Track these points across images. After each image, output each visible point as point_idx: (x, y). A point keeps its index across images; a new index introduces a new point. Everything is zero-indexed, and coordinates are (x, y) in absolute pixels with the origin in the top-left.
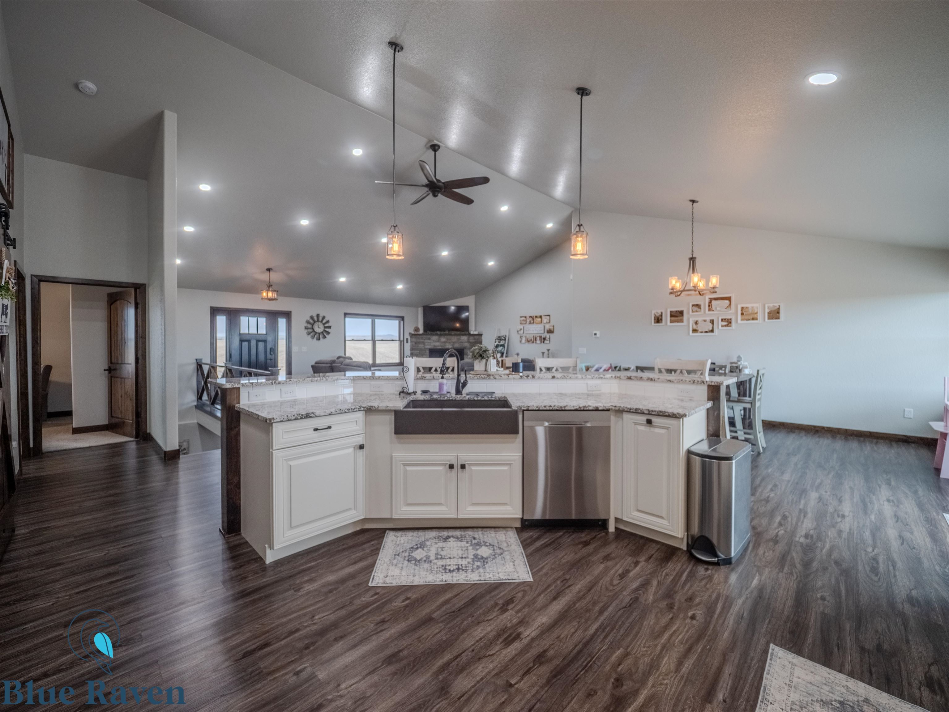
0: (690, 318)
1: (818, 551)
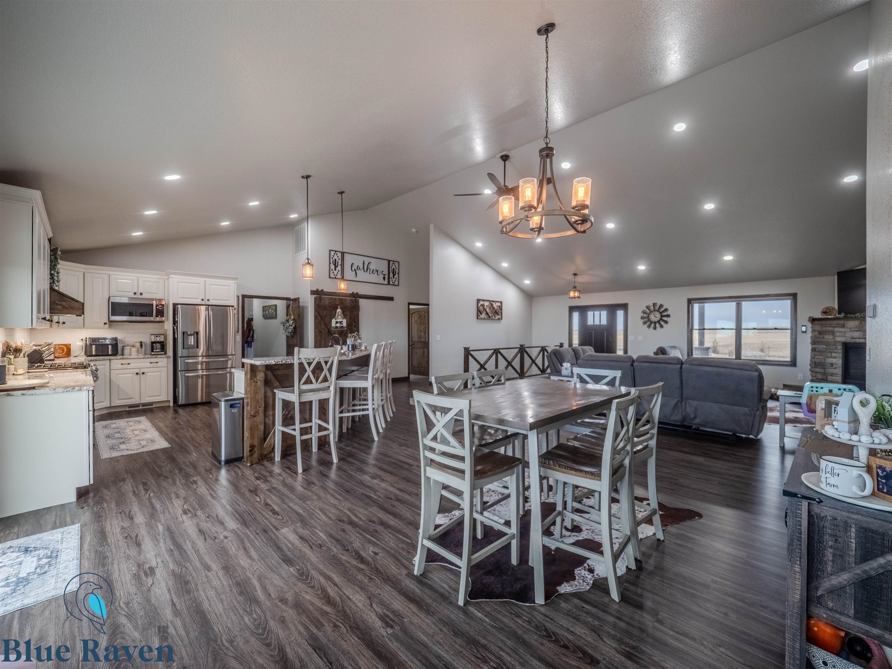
1: (181, 478)
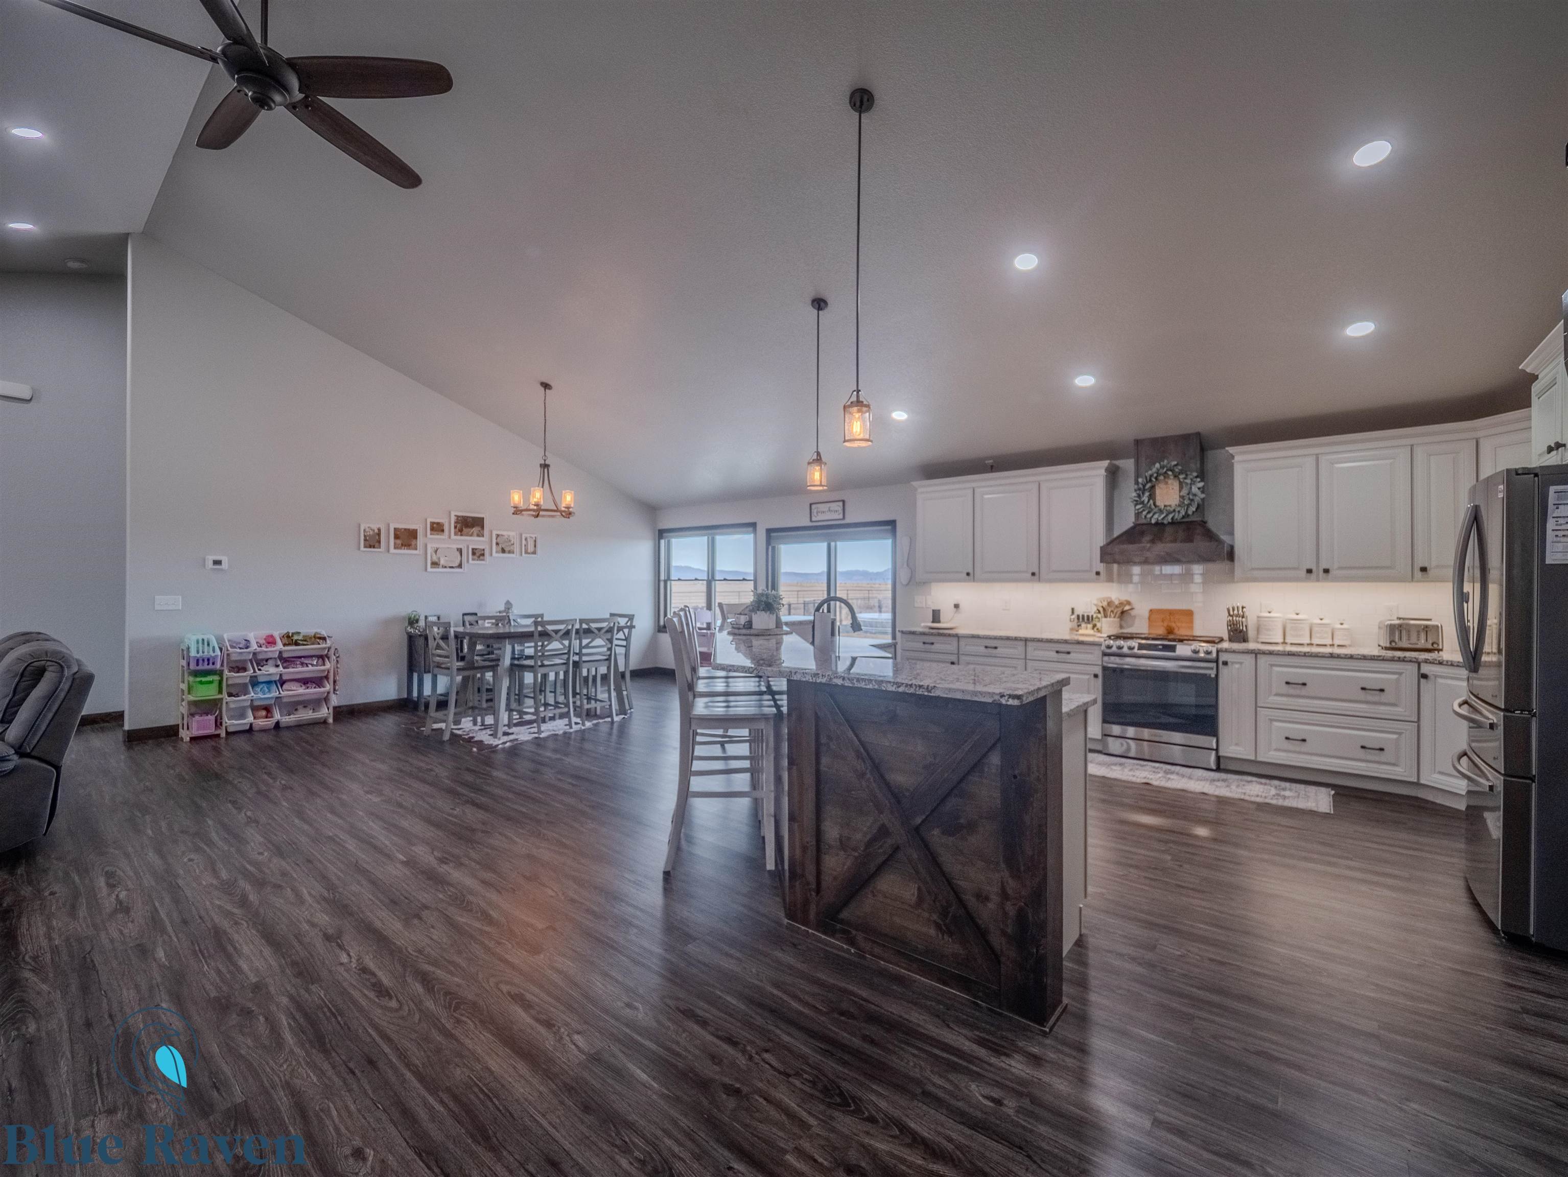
0: (428, 542)
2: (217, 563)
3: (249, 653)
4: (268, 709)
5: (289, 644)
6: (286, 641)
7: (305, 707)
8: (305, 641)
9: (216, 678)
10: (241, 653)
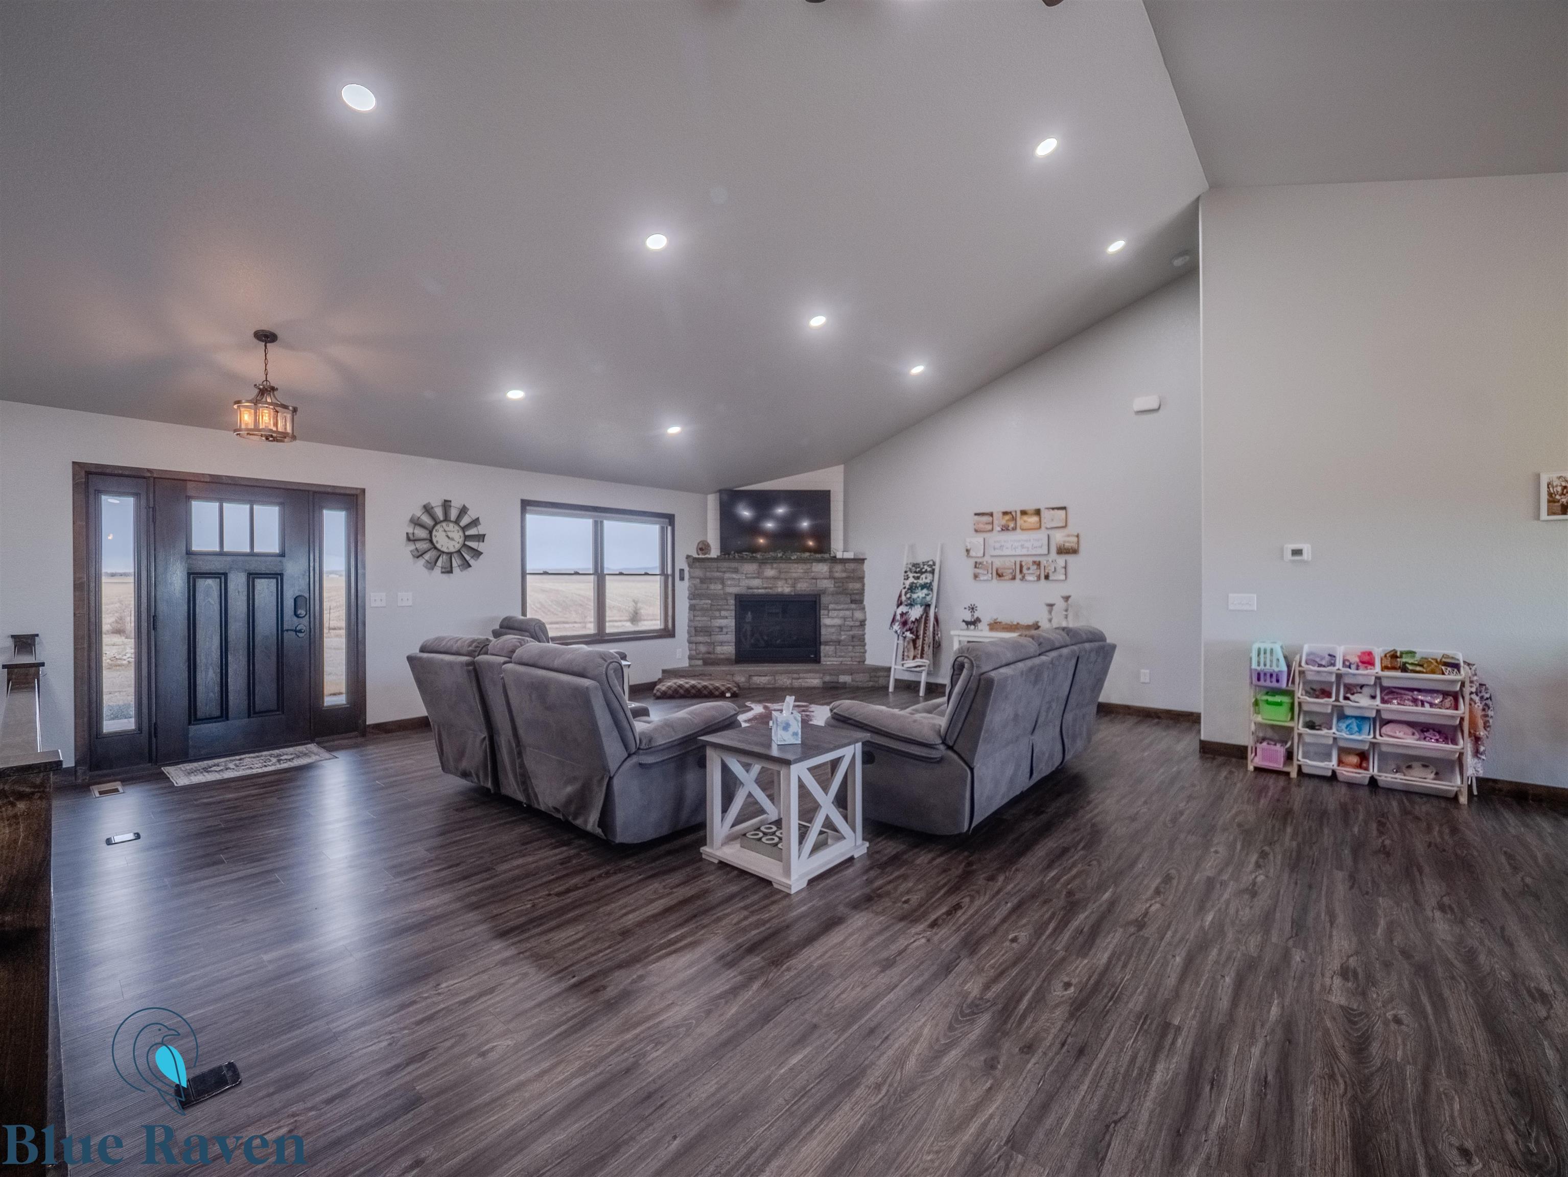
2: (1297, 552)
3: (1331, 673)
4: (1363, 756)
5: (1394, 668)
6: (1387, 663)
7: (1425, 766)
8: (1422, 666)
9: (1286, 699)
10: (1318, 672)
